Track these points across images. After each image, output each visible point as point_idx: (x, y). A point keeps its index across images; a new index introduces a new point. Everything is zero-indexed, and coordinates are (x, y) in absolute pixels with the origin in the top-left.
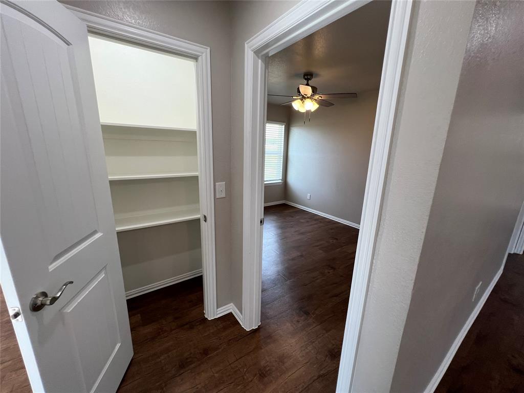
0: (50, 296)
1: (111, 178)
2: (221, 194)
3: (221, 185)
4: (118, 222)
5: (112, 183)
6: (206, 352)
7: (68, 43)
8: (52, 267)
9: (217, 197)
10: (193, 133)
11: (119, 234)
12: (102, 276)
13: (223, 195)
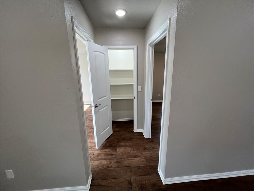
0: (98, 105)
1: (111, 84)
2: (140, 90)
3: (140, 87)
4: (111, 97)
5: (111, 86)
6: (131, 139)
7: (104, 54)
8: (98, 100)
9: (139, 91)
10: (133, 70)
11: (112, 100)
12: (106, 107)
13: (141, 90)
